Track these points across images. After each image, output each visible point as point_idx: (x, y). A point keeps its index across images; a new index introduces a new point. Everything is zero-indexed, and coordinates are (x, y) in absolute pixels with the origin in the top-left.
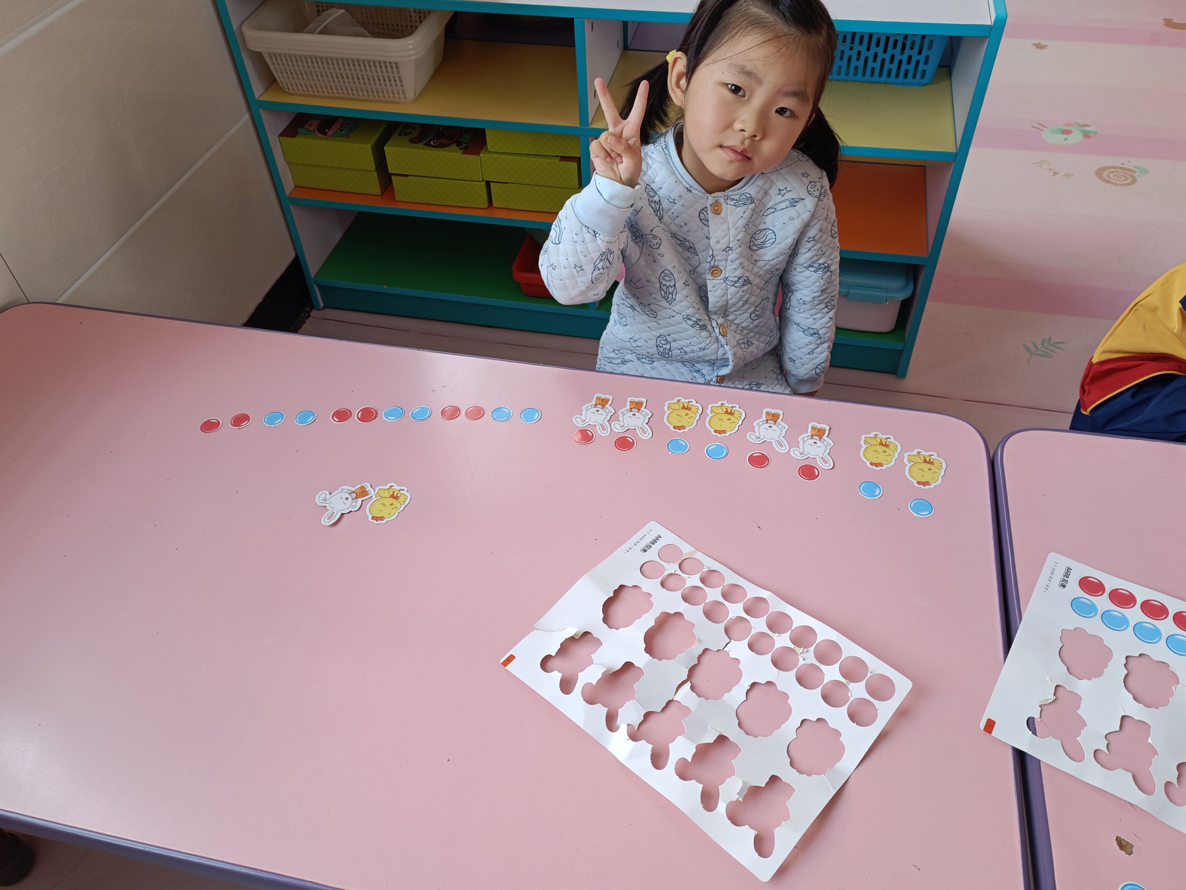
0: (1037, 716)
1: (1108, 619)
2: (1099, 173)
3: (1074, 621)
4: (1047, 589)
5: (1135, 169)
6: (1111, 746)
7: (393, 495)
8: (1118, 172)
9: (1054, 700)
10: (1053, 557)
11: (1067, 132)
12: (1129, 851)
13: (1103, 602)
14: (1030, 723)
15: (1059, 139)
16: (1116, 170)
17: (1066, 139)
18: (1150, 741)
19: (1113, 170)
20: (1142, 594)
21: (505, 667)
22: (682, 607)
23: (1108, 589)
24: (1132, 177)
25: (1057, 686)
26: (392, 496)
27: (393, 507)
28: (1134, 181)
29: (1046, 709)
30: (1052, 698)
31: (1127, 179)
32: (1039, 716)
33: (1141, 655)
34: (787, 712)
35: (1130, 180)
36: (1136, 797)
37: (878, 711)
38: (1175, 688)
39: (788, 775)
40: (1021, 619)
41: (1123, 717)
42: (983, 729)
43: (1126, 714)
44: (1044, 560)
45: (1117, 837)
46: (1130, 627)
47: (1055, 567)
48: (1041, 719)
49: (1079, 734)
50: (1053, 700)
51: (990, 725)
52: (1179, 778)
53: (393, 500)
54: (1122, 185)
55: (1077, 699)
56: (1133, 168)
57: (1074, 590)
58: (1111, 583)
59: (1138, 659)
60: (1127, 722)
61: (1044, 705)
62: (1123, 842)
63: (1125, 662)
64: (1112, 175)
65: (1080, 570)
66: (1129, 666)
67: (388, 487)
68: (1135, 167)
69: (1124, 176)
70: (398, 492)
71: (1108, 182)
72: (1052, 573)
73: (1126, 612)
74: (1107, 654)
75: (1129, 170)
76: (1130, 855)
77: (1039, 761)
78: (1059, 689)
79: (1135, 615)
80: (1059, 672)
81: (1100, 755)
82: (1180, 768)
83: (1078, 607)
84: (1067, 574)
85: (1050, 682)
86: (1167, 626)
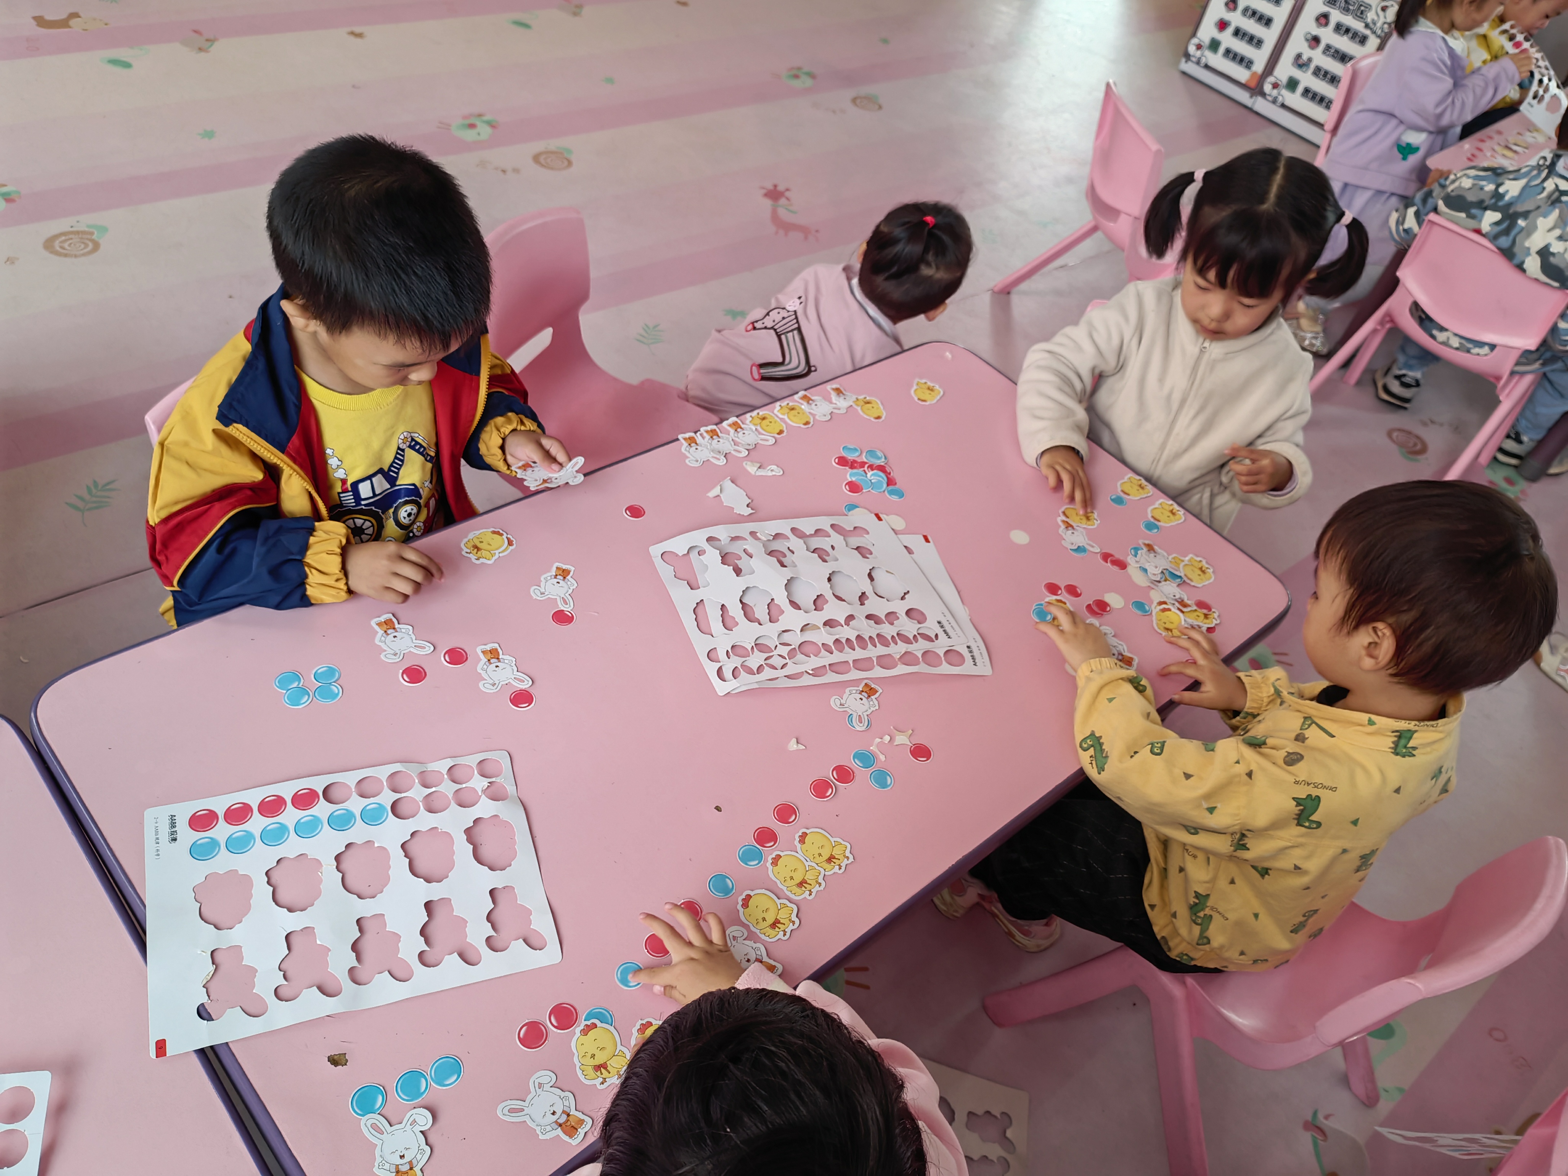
0: (204, 999)
1: (233, 846)
2: (48, 244)
4: (158, 855)
5: (91, 230)
6: (289, 974)
8: (71, 239)
9: (215, 970)
10: (150, 814)
12: (344, 1062)
13: (222, 831)
14: (203, 1013)
16: (67, 237)
18: (318, 942)
19: (63, 238)
20: (253, 797)
23: (221, 814)
24: (93, 241)
25: (212, 953)
28: (96, 246)
29: (212, 986)
30: (212, 968)
31: (86, 246)
32: (207, 997)
33: (278, 862)
35: (91, 246)
36: (330, 1006)
37: (26, 1133)
38: (321, 873)
40: (145, 906)
41: (287, 937)
42: (155, 1058)
43: (288, 932)
44: (142, 824)
45: (329, 1057)
46: (257, 840)
47: (157, 825)
48: (211, 998)
49: (253, 985)
51: (161, 1047)
52: (358, 958)
54: (84, 255)
55: (237, 951)
56: (87, 229)
57: (187, 836)
58: (220, 805)
59: (278, 867)
60: (292, 939)
61: (207, 982)
62: (336, 1057)
63: (266, 879)
64: (66, 245)
65: (185, 811)
66: (273, 881)
68: (88, 226)
69: (83, 243)
71: (66, 255)
72: (157, 833)
73: (246, 827)
74: (247, 881)
75: (84, 232)
76: (346, 1065)
77: (227, 1043)
78: (216, 954)
79: (257, 823)
80: (209, 937)
81: (280, 991)
82: (355, 947)
83: (199, 852)
84: (173, 825)
85: (204, 954)
86: (291, 815)
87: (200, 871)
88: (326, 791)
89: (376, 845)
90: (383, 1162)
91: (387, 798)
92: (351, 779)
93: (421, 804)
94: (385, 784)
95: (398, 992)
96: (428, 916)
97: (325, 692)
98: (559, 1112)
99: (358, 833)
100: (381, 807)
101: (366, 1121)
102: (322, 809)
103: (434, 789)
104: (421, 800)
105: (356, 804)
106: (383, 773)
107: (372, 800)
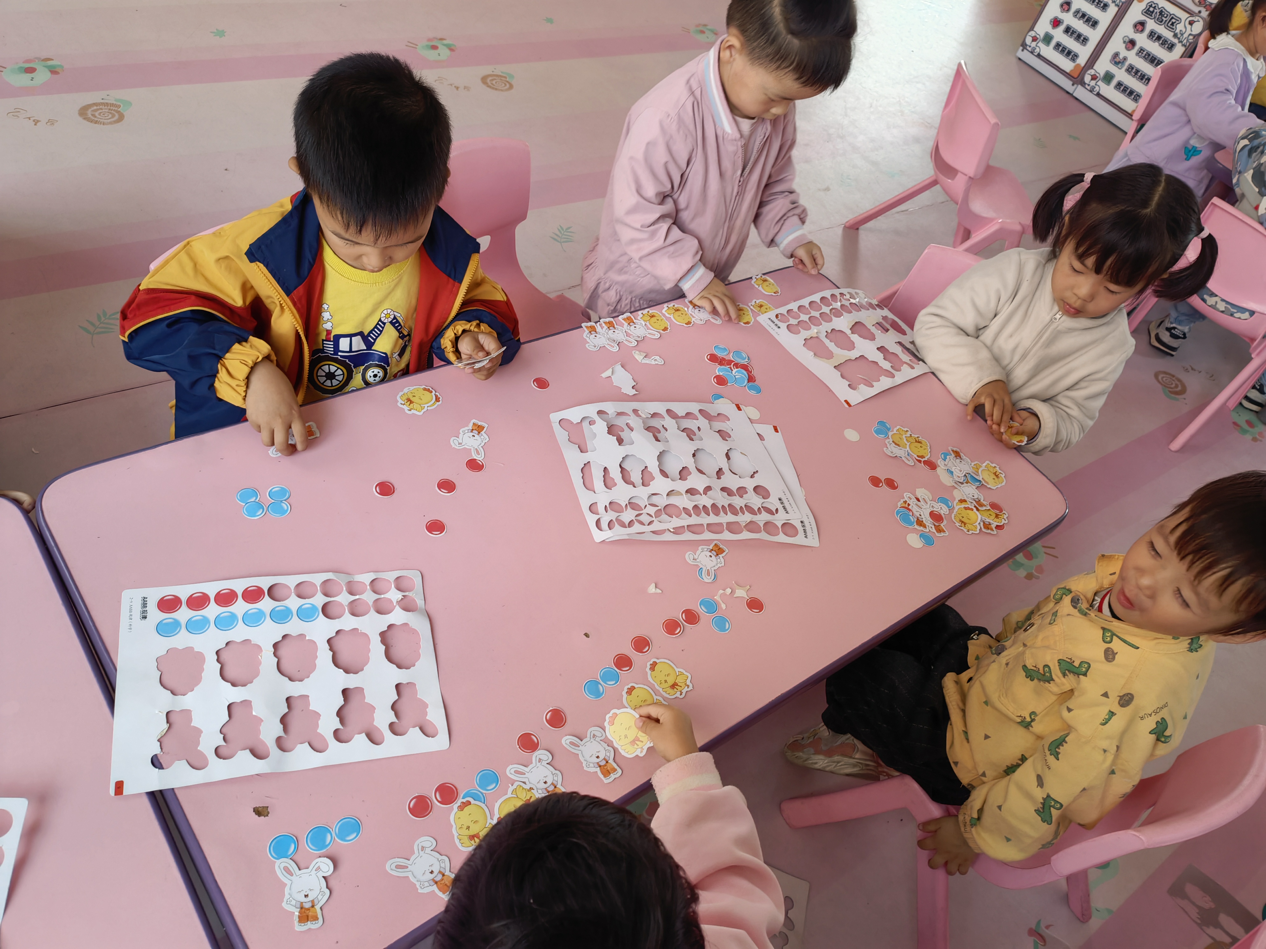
0: (157, 750)
1: (192, 627)
2: (83, 112)
4: (130, 629)
5: (118, 103)
6: (228, 737)
8: (101, 109)
9: (169, 728)
10: (126, 595)
11: (30, 70)
12: (266, 814)
13: (184, 614)
14: (156, 762)
15: (24, 80)
16: (98, 107)
17: (32, 79)
18: (254, 713)
19: (95, 108)
20: (211, 589)
23: (184, 599)
24: (118, 112)
25: (168, 714)
28: (121, 117)
29: (165, 741)
30: (166, 726)
31: (113, 116)
32: (160, 750)
33: (227, 644)
35: (117, 116)
36: (257, 767)
38: (261, 657)
40: (116, 670)
41: (229, 707)
42: (114, 795)
43: (230, 702)
44: (119, 602)
45: (254, 808)
46: (211, 624)
47: (131, 604)
48: (163, 751)
49: (198, 743)
50: (167, 729)
51: (119, 787)
52: (285, 729)
54: (111, 123)
55: (187, 714)
56: (115, 103)
57: (156, 615)
58: (184, 592)
59: (227, 648)
60: (233, 708)
61: (161, 737)
62: (260, 809)
63: (216, 657)
64: (97, 114)
65: (155, 594)
66: (222, 659)
68: (116, 100)
69: (111, 113)
71: (96, 122)
72: (131, 611)
73: (204, 612)
74: (200, 658)
75: (112, 105)
76: (267, 816)
77: (173, 789)
78: (170, 715)
79: (212, 610)
80: (165, 700)
81: (220, 750)
82: (283, 720)
83: (164, 630)
84: (144, 605)
85: (161, 714)
86: (240, 607)
87: (162, 645)
88: (270, 589)
89: (307, 638)
90: (291, 899)
91: (319, 600)
92: (291, 581)
93: (346, 608)
94: (319, 588)
95: (315, 760)
96: (344, 700)
97: (276, 507)
98: (436, 872)
99: (294, 627)
100: (314, 607)
101: (281, 864)
102: (266, 604)
103: (357, 597)
104: (347, 604)
105: (293, 603)
106: (318, 579)
107: (307, 601)
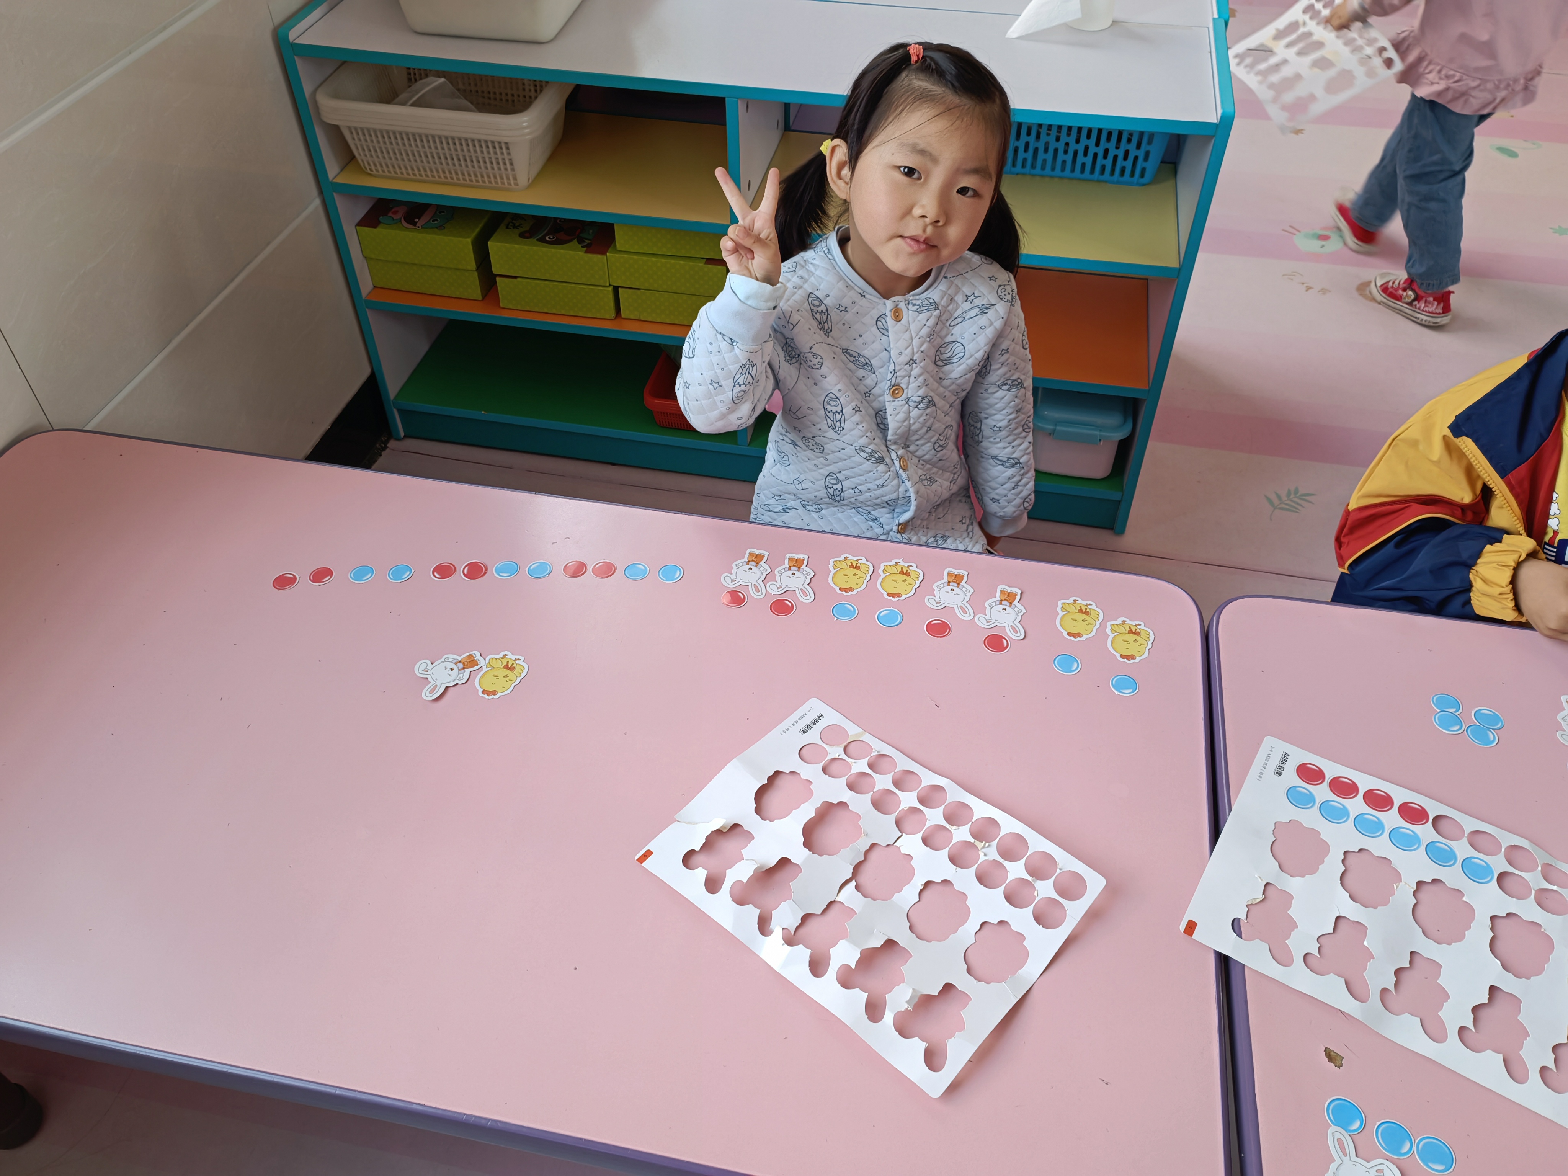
0: (1243, 916)
1: (1326, 811)
2: (1360, 288)
3: (1289, 812)
4: (1261, 777)
6: (1322, 950)
7: (507, 665)
9: (1263, 900)
10: (1269, 741)
11: (1324, 238)
12: (1338, 1063)
13: (1322, 792)
14: (1236, 925)
15: (1313, 246)
17: (1322, 246)
18: (1365, 943)
20: (1365, 782)
21: (642, 863)
22: (847, 796)
23: (1329, 777)
25: (1267, 884)
26: (506, 667)
27: (507, 679)
29: (1254, 912)
30: (1261, 896)
32: (1246, 917)
33: (1360, 850)
34: (965, 914)
36: (1349, 1005)
37: (1067, 912)
38: (1397, 887)
39: (963, 982)
40: (1230, 810)
41: (1338, 918)
42: (1182, 931)
43: (1342, 915)
44: (1259, 745)
45: (1326, 1048)
46: (1350, 820)
47: (1270, 753)
48: (1248, 920)
49: (1288, 937)
50: (1261, 899)
51: (1191, 927)
52: (1397, 984)
53: (507, 672)
55: (1287, 898)
57: (1291, 778)
58: (1332, 770)
59: (1358, 854)
60: (1342, 923)
61: (1252, 904)
62: (1332, 1053)
63: (1342, 857)
65: (1299, 756)
66: (1347, 862)
67: (501, 655)
70: (513, 662)
72: (1267, 759)
73: (1347, 802)
74: (1324, 848)
76: (1339, 1067)
77: (1244, 965)
78: (1269, 887)
79: (1356, 805)
80: (1270, 869)
81: (1309, 958)
82: (1398, 972)
83: (1294, 796)
84: (1284, 760)
85: (1260, 880)
86: (1391, 818)
88: (1437, 819)
89: (1464, 899)
91: (1499, 864)
92: (1470, 824)
93: (1533, 893)
94: (1503, 850)
95: (1422, 1045)
96: (1489, 999)
97: (1480, 732)
99: (1452, 876)
100: (1488, 869)
101: (1334, 1133)
102: (1425, 832)
103: (1555, 888)
104: (1536, 888)
105: (1462, 849)
106: (1507, 839)
107: (1481, 856)
